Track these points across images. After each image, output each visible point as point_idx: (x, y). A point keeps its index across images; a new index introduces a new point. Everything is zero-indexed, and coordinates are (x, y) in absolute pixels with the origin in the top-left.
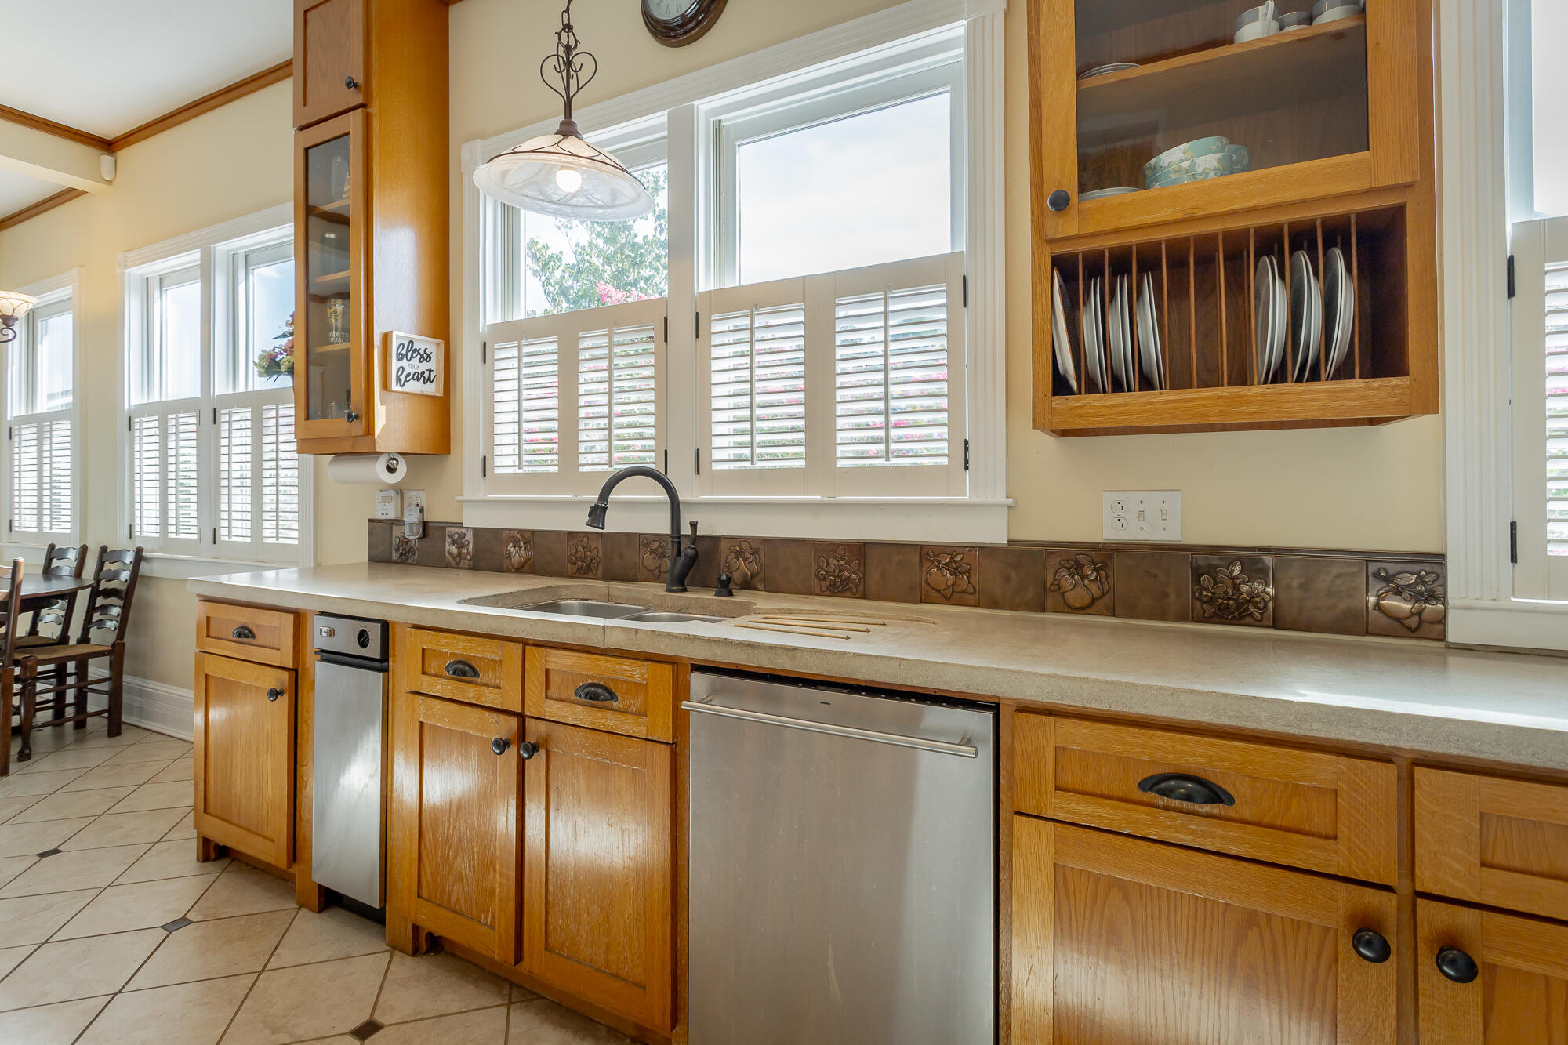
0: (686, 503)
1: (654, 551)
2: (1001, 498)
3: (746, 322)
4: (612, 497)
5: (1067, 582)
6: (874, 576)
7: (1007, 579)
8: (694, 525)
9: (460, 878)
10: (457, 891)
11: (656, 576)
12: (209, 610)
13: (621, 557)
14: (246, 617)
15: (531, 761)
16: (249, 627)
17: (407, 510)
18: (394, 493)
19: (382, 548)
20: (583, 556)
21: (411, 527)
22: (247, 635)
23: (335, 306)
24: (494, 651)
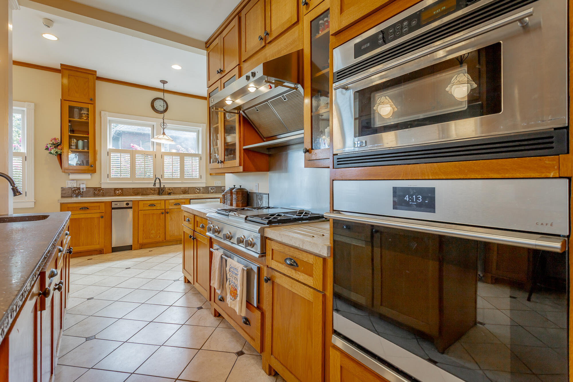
1: (153, 190)
2: (205, 182)
5: (211, 190)
6: (190, 191)
7: (205, 190)
9: (152, 233)
10: (152, 236)
11: (153, 194)
12: (69, 205)
13: (146, 191)
14: (86, 205)
15: (167, 215)
16: (87, 207)
17: (81, 185)
18: (76, 181)
19: (68, 194)
20: (136, 192)
21: (83, 188)
22: (85, 209)
23: (74, 141)
24: (159, 202)
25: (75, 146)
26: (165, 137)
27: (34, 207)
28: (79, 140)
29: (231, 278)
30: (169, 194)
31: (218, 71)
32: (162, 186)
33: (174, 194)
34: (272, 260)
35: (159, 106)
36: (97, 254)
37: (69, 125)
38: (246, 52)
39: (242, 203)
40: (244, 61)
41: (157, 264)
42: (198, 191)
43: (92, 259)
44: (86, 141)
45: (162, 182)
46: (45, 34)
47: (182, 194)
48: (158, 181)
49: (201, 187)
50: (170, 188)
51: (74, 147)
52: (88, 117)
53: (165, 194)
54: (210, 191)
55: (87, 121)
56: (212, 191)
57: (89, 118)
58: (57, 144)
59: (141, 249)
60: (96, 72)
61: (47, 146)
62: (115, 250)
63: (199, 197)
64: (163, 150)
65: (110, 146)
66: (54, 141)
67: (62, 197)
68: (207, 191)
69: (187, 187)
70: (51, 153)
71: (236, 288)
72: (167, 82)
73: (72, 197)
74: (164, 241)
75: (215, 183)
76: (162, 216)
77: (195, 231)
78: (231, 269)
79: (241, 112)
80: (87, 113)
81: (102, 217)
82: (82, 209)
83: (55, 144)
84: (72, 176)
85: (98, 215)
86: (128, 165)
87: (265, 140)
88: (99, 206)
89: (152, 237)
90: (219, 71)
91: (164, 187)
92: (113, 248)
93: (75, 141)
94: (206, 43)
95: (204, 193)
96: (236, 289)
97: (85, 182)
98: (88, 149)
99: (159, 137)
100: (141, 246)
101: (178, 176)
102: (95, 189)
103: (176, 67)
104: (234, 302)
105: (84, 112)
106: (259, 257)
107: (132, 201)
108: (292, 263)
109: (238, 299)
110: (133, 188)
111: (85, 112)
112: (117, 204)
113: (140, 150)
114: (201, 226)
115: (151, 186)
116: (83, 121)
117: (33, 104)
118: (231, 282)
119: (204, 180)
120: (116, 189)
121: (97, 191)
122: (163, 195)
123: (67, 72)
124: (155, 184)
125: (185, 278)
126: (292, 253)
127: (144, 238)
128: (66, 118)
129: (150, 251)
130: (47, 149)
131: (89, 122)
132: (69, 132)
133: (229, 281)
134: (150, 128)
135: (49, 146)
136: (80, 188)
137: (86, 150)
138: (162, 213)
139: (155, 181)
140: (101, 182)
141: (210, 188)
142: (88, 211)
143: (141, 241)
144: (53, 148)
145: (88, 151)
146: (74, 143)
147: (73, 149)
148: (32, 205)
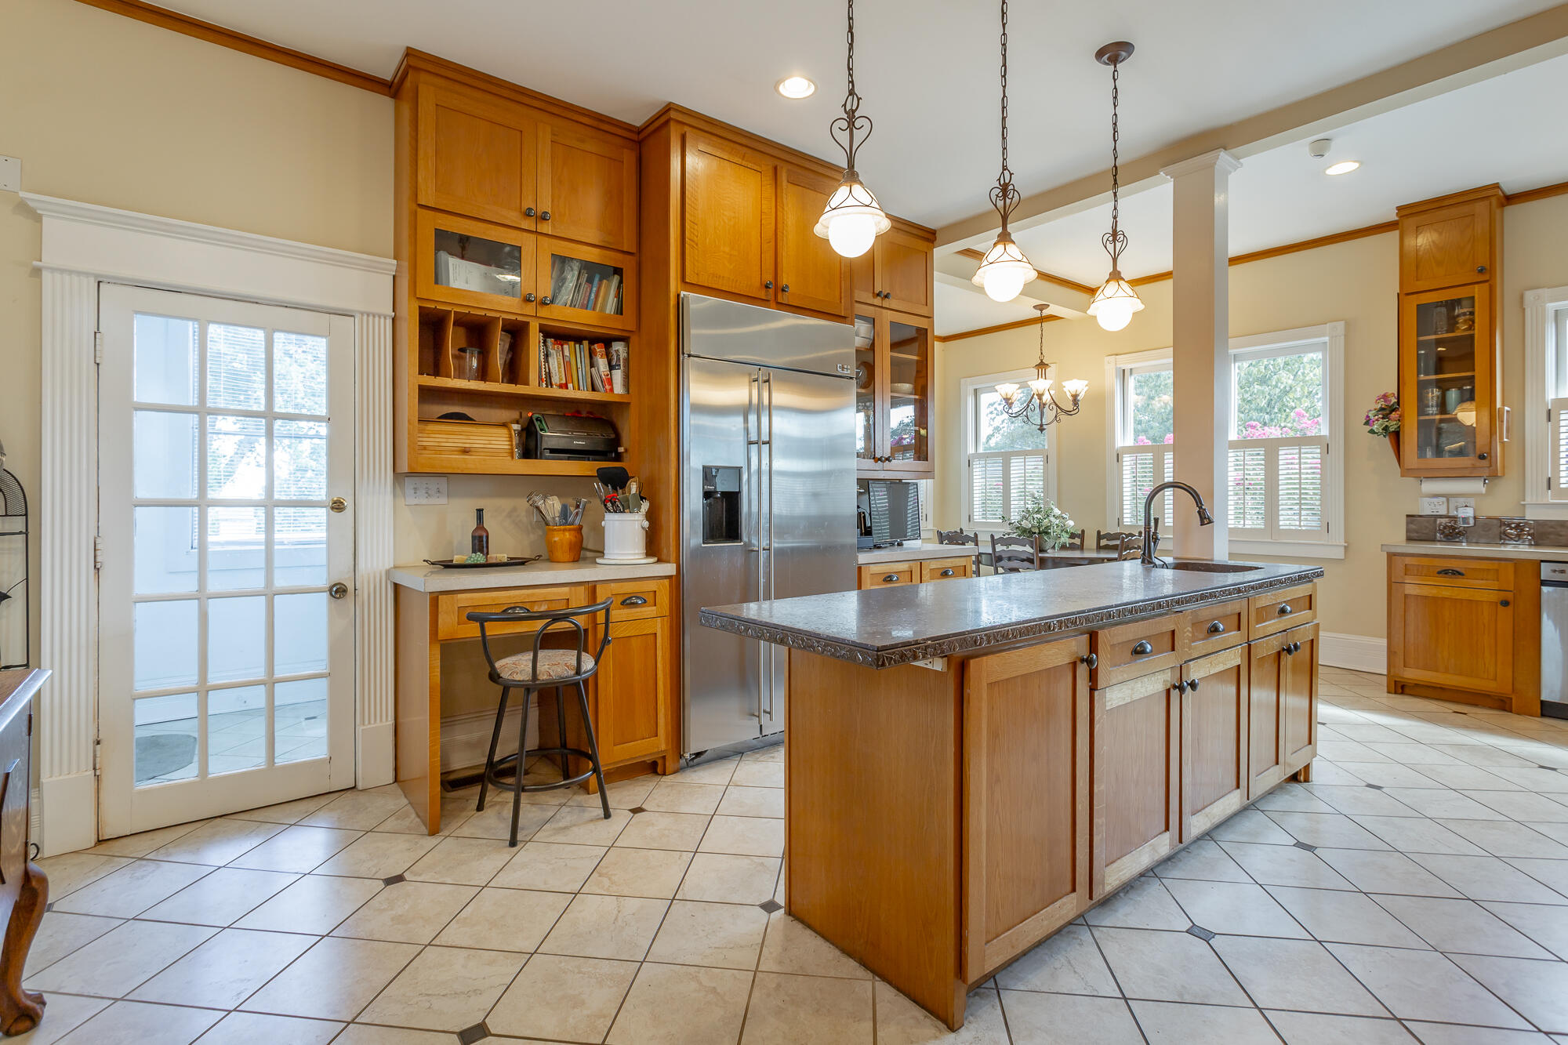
12: (1409, 561)
14: (1457, 565)
16: (1459, 570)
17: (1460, 509)
18: (1444, 499)
19: (1423, 532)
21: (1465, 519)
22: (1453, 574)
23: (1433, 393)
25: (1436, 406)
27: (1343, 557)
28: (1448, 390)
37: (1419, 355)
43: (1465, 714)
44: (1467, 387)
51: (1433, 408)
52: (1473, 322)
55: (1471, 332)
57: (1476, 324)
58: (1390, 407)
60: (1497, 187)
61: (1368, 416)
62: (1553, 711)
66: (1381, 402)
67: (1409, 539)
70: (1372, 432)
73: (1433, 540)
80: (1471, 310)
81: (1505, 603)
82: (1445, 572)
83: (1383, 409)
84: (1429, 487)
85: (1494, 597)
88: (1497, 570)
92: (1543, 703)
93: (1437, 392)
97: (1472, 501)
102: (1505, 522)
105: (1461, 311)
111: (1465, 310)
112: (1557, 571)
116: (1458, 334)
117: (1343, 322)
121: (1515, 529)
128: (1413, 340)
130: (1367, 423)
131: (1474, 334)
132: (1419, 374)
135: (1372, 414)
136: (1457, 517)
140: (1522, 503)
142: (1460, 581)
144: (1377, 420)
146: (1435, 399)
147: (1432, 414)
148: (1339, 554)
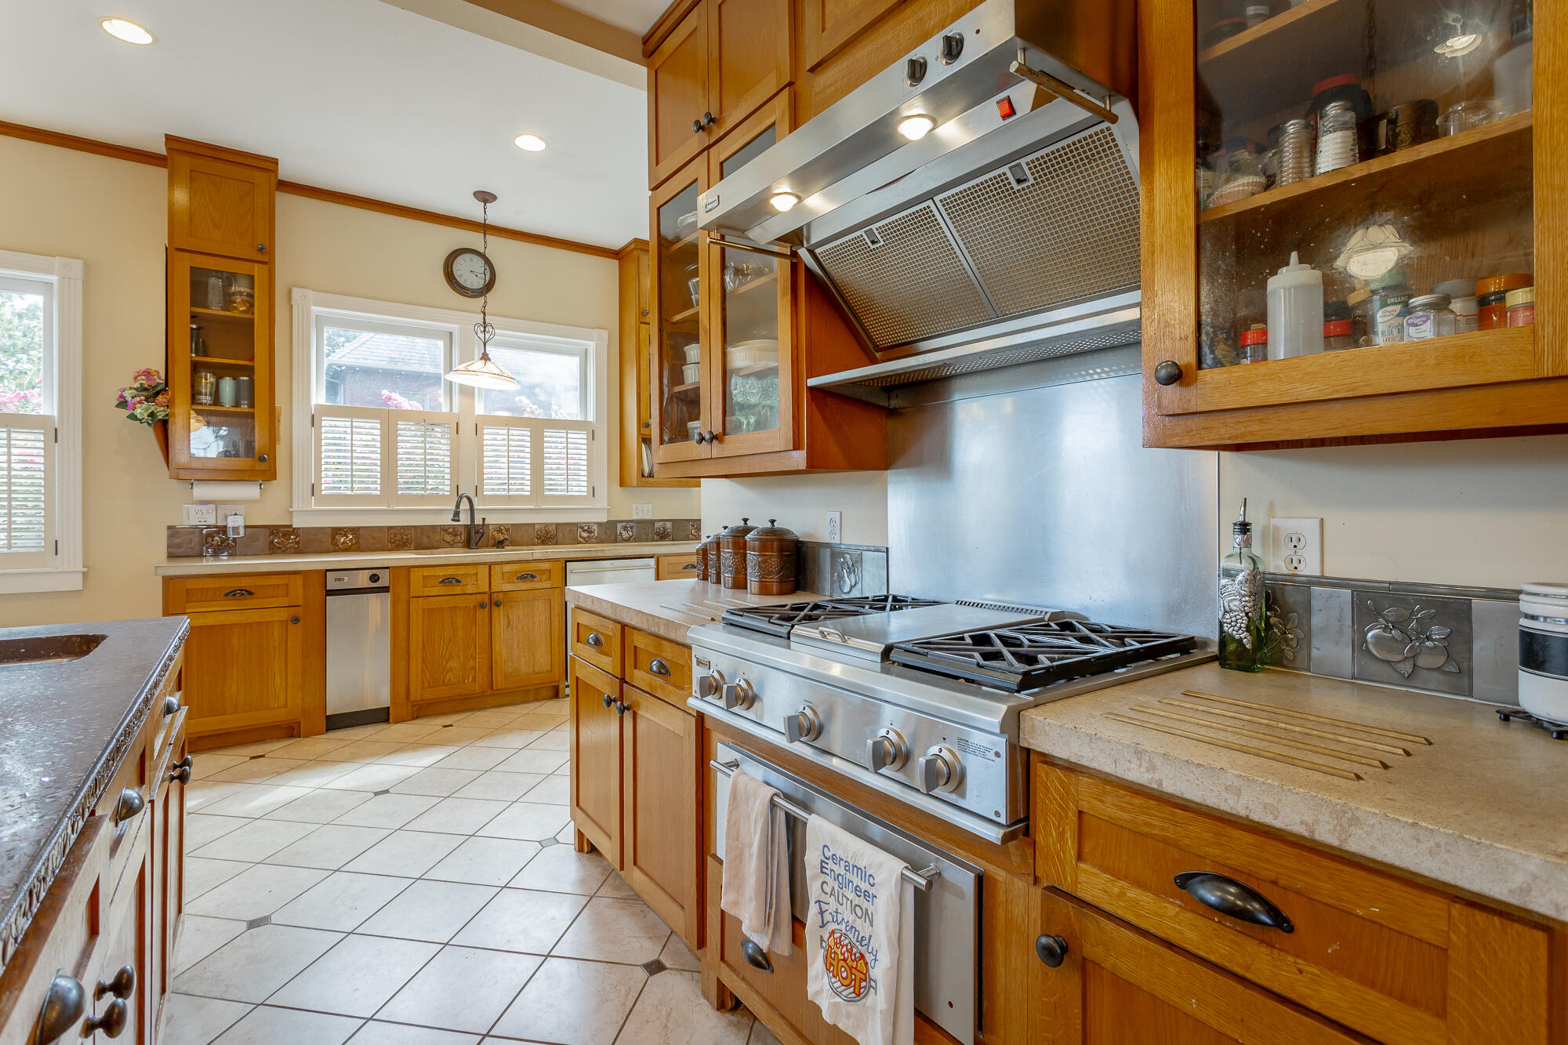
0: (478, 510)
1: (451, 533)
2: (605, 506)
3: (505, 432)
4: (461, 508)
5: (624, 533)
6: (560, 535)
7: (606, 533)
8: (484, 519)
9: (451, 670)
10: (449, 676)
11: (451, 545)
12: (191, 585)
13: (428, 537)
14: (244, 583)
15: (495, 610)
16: (248, 589)
17: (229, 518)
18: (213, 506)
19: (188, 546)
20: (399, 538)
21: (236, 529)
22: (243, 594)
23: (206, 379)
24: (472, 570)
25: (211, 395)
26: (490, 366)
27: (80, 588)
28: (221, 377)
29: (832, 900)
30: (500, 544)
31: (697, 122)
32: (478, 521)
33: (515, 543)
34: (1081, 865)
35: (469, 272)
36: (280, 738)
37: (192, 329)
38: (823, 31)
39: (781, 582)
40: (812, 70)
41: (476, 774)
42: (585, 535)
43: (263, 756)
44: (245, 378)
45: (476, 507)
46: (109, 19)
47: (538, 544)
48: (465, 505)
49: (595, 523)
50: (502, 525)
51: (209, 398)
52: (252, 305)
53: (487, 546)
54: (621, 533)
55: (249, 316)
56: (625, 535)
57: (256, 308)
58: (153, 389)
59: (417, 718)
60: (275, 162)
61: (121, 396)
62: (337, 723)
63: (594, 555)
64: (480, 409)
65: (319, 397)
66: (143, 380)
67: (172, 556)
68: (610, 536)
69: (551, 524)
70: (133, 417)
71: (863, 950)
72: (494, 198)
73: (200, 555)
74: (489, 693)
75: (634, 511)
76: (482, 615)
77: (626, 682)
78: (831, 865)
79: (803, 253)
80: (248, 290)
81: (296, 620)
82: (232, 594)
83: (146, 389)
84: (201, 491)
85: (284, 615)
86: (373, 456)
87: (878, 355)
88: (287, 585)
89: (450, 680)
90: (704, 121)
91: (483, 524)
92: (328, 718)
93: (211, 379)
94: (646, 41)
95: (602, 542)
96: (862, 956)
97: (242, 508)
98: (252, 405)
99: (470, 368)
100: (418, 710)
101: (523, 490)
102: (274, 530)
103: (530, 143)
104: (853, 1008)
105: (238, 289)
106: (1006, 839)
107: (388, 568)
108: (1239, 903)
109: (879, 1000)
110: (390, 528)
111: (242, 289)
112: (340, 580)
113: (410, 408)
114: (655, 668)
115: (446, 520)
116: (236, 315)
117: (80, 263)
118: (828, 917)
119: (602, 502)
120: (337, 531)
121: (281, 538)
122: (482, 547)
123: (185, 163)
124: (457, 514)
125: (580, 835)
126: (1238, 853)
127: (426, 685)
128: (183, 309)
129: (445, 726)
130: (123, 403)
131: (253, 320)
132: (191, 352)
133: (822, 913)
134: (441, 343)
135: (128, 395)
136: (226, 527)
137: (244, 408)
138: (482, 606)
139: (458, 506)
140: (290, 510)
141: (619, 526)
142: (252, 602)
143: (416, 694)
144: (140, 402)
145: (251, 410)
146: (209, 385)
147: (205, 404)
148: (76, 583)
